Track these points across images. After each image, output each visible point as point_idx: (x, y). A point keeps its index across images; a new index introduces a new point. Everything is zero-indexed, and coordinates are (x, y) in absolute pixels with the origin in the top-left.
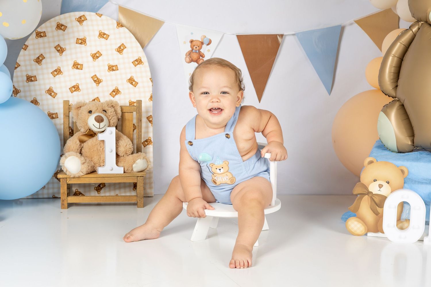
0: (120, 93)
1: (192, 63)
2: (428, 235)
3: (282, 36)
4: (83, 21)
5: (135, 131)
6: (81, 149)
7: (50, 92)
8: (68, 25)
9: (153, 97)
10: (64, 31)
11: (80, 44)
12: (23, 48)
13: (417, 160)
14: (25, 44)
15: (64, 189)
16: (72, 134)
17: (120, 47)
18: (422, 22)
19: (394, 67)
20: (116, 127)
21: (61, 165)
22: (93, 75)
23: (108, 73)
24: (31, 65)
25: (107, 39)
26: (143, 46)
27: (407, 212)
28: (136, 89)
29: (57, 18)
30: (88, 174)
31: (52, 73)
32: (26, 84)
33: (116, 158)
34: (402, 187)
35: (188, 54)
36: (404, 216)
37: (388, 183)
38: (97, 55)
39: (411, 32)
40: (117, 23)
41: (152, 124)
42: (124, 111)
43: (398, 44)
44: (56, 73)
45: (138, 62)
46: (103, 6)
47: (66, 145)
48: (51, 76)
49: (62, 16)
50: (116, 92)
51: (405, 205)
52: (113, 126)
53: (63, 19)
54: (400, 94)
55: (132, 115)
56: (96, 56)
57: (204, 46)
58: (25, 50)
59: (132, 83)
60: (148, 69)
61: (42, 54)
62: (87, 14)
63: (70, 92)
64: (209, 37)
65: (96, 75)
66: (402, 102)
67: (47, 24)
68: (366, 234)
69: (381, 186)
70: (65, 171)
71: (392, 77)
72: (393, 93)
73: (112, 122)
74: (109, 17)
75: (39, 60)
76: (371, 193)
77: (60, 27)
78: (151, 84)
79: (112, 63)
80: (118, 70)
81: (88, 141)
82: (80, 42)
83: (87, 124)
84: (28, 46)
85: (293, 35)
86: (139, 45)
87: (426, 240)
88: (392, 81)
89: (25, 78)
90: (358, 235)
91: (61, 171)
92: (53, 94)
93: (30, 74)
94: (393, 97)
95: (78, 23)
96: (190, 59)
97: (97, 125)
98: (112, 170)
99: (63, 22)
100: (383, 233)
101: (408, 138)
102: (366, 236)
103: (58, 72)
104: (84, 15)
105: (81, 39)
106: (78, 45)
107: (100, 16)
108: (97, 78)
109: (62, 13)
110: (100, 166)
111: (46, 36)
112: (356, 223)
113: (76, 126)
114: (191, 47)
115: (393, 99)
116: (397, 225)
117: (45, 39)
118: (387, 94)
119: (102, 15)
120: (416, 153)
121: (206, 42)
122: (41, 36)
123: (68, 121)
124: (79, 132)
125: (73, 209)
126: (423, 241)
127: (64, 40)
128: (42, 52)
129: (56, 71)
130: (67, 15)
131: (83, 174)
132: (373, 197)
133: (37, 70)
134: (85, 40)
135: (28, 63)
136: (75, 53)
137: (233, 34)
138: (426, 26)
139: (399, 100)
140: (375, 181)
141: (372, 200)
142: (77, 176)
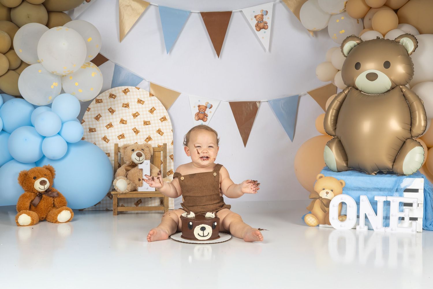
0: (152, 140)
1: (200, 120)
2: (359, 225)
3: (260, 102)
4: (127, 92)
5: (162, 165)
6: (127, 175)
7: (105, 139)
8: (117, 95)
9: (173, 142)
10: (114, 99)
11: (125, 107)
13: (350, 175)
14: (89, 107)
15: (115, 201)
17: (151, 109)
18: (351, 87)
19: (334, 116)
21: (114, 185)
22: (133, 127)
23: (143, 126)
24: (92, 121)
25: (143, 104)
26: (167, 109)
27: (345, 210)
28: (162, 137)
29: (110, 90)
30: (132, 191)
31: (106, 126)
32: (88, 133)
35: (196, 114)
36: (343, 213)
37: (332, 191)
38: (137, 114)
39: (344, 93)
40: (150, 93)
41: (173, 160)
42: (155, 151)
43: (336, 101)
45: (164, 119)
46: (140, 82)
47: (117, 173)
48: (106, 128)
49: (113, 89)
50: (149, 139)
51: (344, 205)
52: (148, 160)
53: (114, 91)
54: (338, 133)
55: (160, 154)
56: (135, 115)
57: (208, 109)
58: (88, 111)
59: (159, 133)
60: (170, 124)
61: (99, 114)
62: (130, 88)
63: (118, 139)
64: (211, 103)
65: (135, 128)
66: (339, 138)
67: (103, 94)
68: (318, 226)
69: (327, 193)
70: (116, 189)
71: (332, 123)
72: (333, 133)
73: (147, 157)
74: (144, 89)
75: (98, 118)
76: (321, 197)
77: (112, 96)
78: (172, 133)
79: (146, 120)
80: (150, 124)
81: (131, 170)
82: (125, 106)
83: (131, 158)
84: (90, 109)
85: (267, 101)
86: (164, 108)
87: (358, 227)
88: (332, 125)
89: (88, 130)
90: (313, 226)
92: (106, 140)
93: (91, 127)
94: (333, 136)
95: (124, 94)
96: (198, 118)
97: (138, 158)
98: (147, 189)
99: (114, 93)
100: (330, 224)
101: (344, 162)
102: (318, 227)
103: (110, 126)
104: (128, 88)
105: (125, 104)
107: (139, 89)
108: (136, 130)
109: (112, 87)
110: (139, 186)
111: (102, 102)
112: (311, 218)
114: (199, 109)
115: (333, 137)
117: (102, 104)
118: (329, 134)
119: (139, 88)
120: (350, 171)
121: (209, 106)
122: (99, 102)
123: (117, 157)
124: (125, 164)
125: (120, 215)
126: (356, 229)
127: (114, 104)
128: (100, 112)
129: (109, 125)
130: (116, 88)
131: (128, 191)
133: (96, 124)
134: (129, 104)
135: (90, 120)
136: (121, 113)
137: (227, 101)
138: (354, 90)
139: (337, 138)
140: (323, 190)
141: (322, 202)
142: (124, 192)
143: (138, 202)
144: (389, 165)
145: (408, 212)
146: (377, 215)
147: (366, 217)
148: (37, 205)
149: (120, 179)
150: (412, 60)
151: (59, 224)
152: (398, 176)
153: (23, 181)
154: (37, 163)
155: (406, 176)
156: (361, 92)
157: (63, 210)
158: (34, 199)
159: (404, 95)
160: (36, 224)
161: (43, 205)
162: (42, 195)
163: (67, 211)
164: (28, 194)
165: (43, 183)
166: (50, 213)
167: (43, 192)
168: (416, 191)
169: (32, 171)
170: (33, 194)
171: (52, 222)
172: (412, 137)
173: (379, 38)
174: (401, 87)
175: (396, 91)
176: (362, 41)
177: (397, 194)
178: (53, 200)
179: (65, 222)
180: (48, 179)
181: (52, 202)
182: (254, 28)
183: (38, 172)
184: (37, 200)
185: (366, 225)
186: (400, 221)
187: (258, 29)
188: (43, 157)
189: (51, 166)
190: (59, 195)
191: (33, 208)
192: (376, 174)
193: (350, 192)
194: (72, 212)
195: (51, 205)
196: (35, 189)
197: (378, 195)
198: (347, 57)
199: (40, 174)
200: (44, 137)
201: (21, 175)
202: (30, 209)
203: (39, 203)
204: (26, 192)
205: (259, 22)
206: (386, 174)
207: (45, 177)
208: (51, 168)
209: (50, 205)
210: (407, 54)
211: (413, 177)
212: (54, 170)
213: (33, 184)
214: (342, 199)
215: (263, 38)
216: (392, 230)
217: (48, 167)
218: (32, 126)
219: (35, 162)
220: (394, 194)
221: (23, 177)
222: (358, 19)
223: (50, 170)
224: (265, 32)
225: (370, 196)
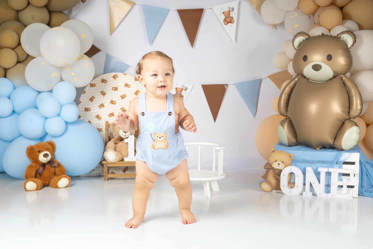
2: (305, 191)
3: (227, 85)
4: (116, 77)
6: (115, 148)
7: (98, 117)
8: (108, 80)
10: (106, 83)
11: (114, 90)
12: (83, 93)
13: (299, 150)
14: (84, 90)
15: (106, 169)
16: (110, 140)
17: (136, 92)
18: (300, 76)
19: (286, 100)
20: (135, 135)
21: (104, 156)
22: (121, 107)
24: (87, 102)
25: (129, 88)
27: (294, 179)
29: (102, 76)
30: (119, 161)
31: (99, 106)
32: (84, 112)
33: (135, 153)
34: (290, 165)
36: (292, 181)
37: (283, 163)
38: (124, 96)
39: (294, 81)
40: (135, 78)
43: (288, 87)
44: (101, 106)
46: (127, 69)
47: (107, 145)
48: (98, 108)
49: (105, 75)
51: (293, 175)
52: (133, 135)
53: (105, 77)
54: (289, 115)
56: (123, 97)
57: (183, 91)
58: (84, 94)
61: (93, 96)
62: (118, 74)
63: (109, 117)
64: (186, 86)
65: (123, 107)
66: (290, 118)
67: (97, 79)
68: (272, 191)
69: (279, 164)
70: (106, 159)
72: (285, 114)
73: (132, 133)
74: (130, 75)
75: (92, 99)
76: (274, 168)
77: (103, 81)
81: (119, 143)
82: (114, 89)
83: (118, 134)
84: (85, 92)
85: (234, 84)
87: (304, 193)
88: (285, 107)
89: (84, 109)
90: (267, 192)
91: (104, 160)
92: (99, 118)
93: (87, 107)
94: (285, 116)
95: (113, 79)
97: (124, 134)
98: (132, 159)
99: (105, 78)
100: (281, 190)
102: (271, 192)
104: (116, 75)
105: (115, 88)
106: (113, 91)
107: (126, 75)
108: (124, 109)
109: (104, 73)
110: (126, 157)
111: (95, 86)
112: (266, 185)
113: (112, 135)
114: (176, 91)
115: (286, 117)
116: (288, 186)
117: (95, 88)
118: (282, 115)
119: (126, 74)
120: (298, 146)
121: (184, 88)
122: (93, 86)
123: (108, 132)
124: (114, 139)
125: (110, 181)
126: (302, 194)
127: (105, 88)
128: (93, 95)
129: (101, 105)
130: (107, 74)
131: (116, 161)
132: (275, 171)
133: (91, 105)
134: (117, 88)
135: (85, 101)
136: (111, 95)
137: (200, 84)
138: (302, 78)
139: (289, 118)
140: (275, 162)
141: (274, 172)
142: (113, 162)
143: (125, 169)
144: (331, 141)
145: (345, 181)
146: (320, 183)
147: (311, 185)
148: (42, 173)
149: (109, 151)
150: (351, 53)
151: (59, 189)
152: (338, 151)
153: (30, 154)
154: (42, 138)
155: (344, 151)
156: (309, 80)
157: (62, 178)
158: (39, 168)
159: (344, 83)
160: (40, 189)
161: (46, 173)
162: (45, 165)
163: (65, 178)
164: (34, 165)
165: (46, 156)
166: (51, 180)
167: (46, 163)
168: (353, 163)
169: (37, 146)
170: (38, 164)
171: (54, 188)
172: (350, 118)
173: (324, 34)
174: (341, 76)
175: (337, 79)
176: (309, 36)
177: (337, 166)
178: (55, 170)
179: (64, 188)
180: (50, 152)
181: (54, 171)
182: (223, 22)
183: (42, 147)
184: (41, 169)
185: (311, 191)
186: (339, 188)
187: (226, 23)
188: (46, 134)
189: (52, 142)
190: (59, 165)
191: (38, 175)
192: (320, 149)
193: (298, 164)
194: (69, 179)
195: (53, 173)
196: (39, 161)
197: (322, 167)
198: (297, 50)
199: (43, 148)
200: (46, 118)
201: (28, 149)
202: (36, 177)
203: (43, 172)
204: (32, 163)
205: (227, 17)
206: (329, 149)
207: (47, 151)
208: (52, 143)
209: (51, 174)
210: (347, 48)
211: (350, 152)
212: (55, 144)
213: (38, 156)
214: (291, 170)
215: (230, 30)
216: (332, 196)
217: (50, 142)
218: (37, 108)
219: (40, 138)
220: (335, 166)
221: (29, 151)
222: (310, 15)
223: (52, 145)
224: (231, 26)
225: (315, 168)
